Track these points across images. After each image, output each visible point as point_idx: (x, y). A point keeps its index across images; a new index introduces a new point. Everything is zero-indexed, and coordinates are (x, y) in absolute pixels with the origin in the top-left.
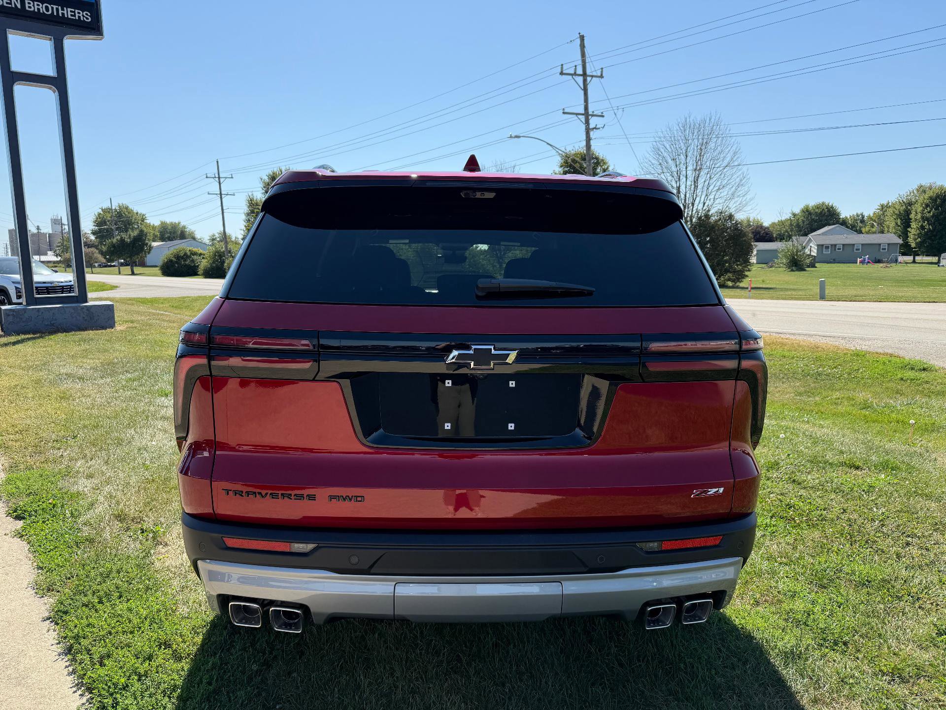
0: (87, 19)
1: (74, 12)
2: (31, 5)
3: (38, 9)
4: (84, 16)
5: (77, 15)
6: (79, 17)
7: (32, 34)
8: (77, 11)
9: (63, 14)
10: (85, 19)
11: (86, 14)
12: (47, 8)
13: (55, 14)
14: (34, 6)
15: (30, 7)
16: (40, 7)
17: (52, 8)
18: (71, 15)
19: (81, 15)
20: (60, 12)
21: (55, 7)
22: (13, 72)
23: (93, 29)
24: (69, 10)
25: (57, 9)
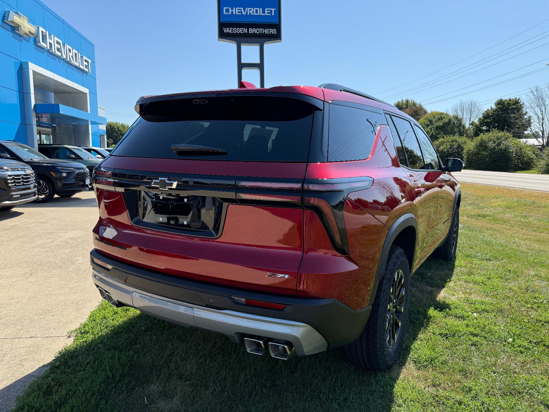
0: (275, 32)
1: (269, 30)
2: (251, 31)
3: (254, 32)
4: (273, 31)
5: (270, 31)
6: (271, 32)
7: (251, 44)
8: (270, 29)
9: (264, 32)
10: (274, 33)
11: (275, 30)
12: (258, 31)
13: (261, 33)
14: (252, 31)
15: (251, 32)
16: (255, 31)
17: (260, 30)
18: (268, 32)
19: (272, 31)
20: (263, 31)
21: (261, 29)
22: (242, 64)
23: (277, 37)
24: (267, 29)
25: (262, 30)
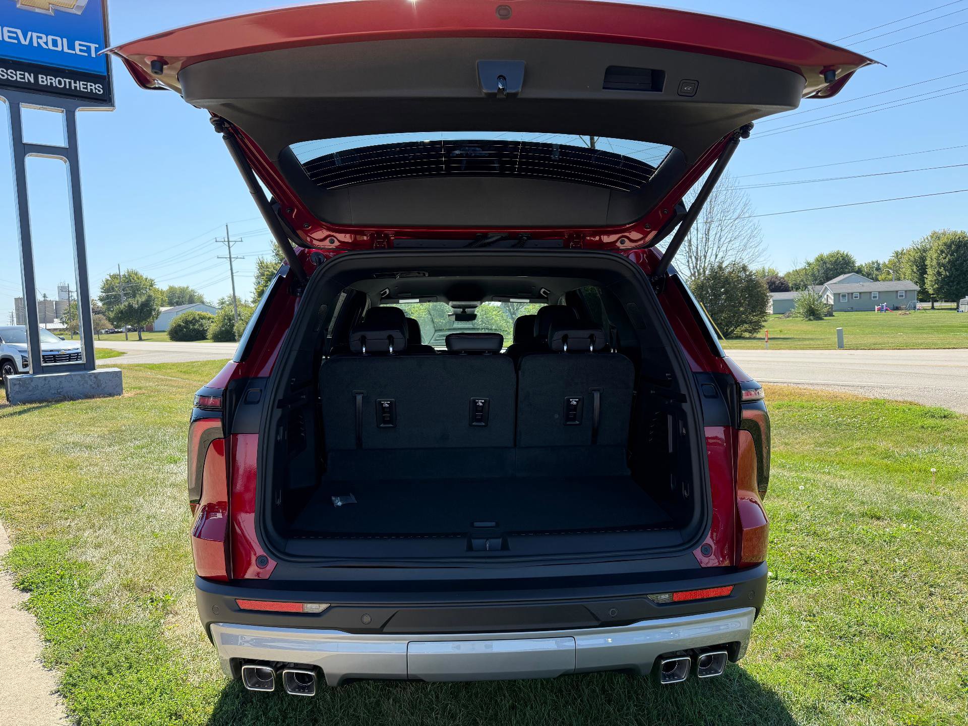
0: (99, 91)
1: (87, 85)
2: (44, 80)
3: (51, 83)
4: (96, 88)
5: (89, 87)
6: (91, 89)
7: (44, 107)
8: (89, 84)
9: (76, 87)
10: (97, 91)
11: (99, 87)
12: (60, 83)
13: (68, 87)
14: (47, 80)
15: (43, 82)
16: (53, 81)
17: (65, 82)
18: (84, 88)
19: (93, 88)
20: (73, 85)
21: (67, 81)
22: (24, 144)
23: (105, 101)
24: (81, 83)
25: (70, 83)
